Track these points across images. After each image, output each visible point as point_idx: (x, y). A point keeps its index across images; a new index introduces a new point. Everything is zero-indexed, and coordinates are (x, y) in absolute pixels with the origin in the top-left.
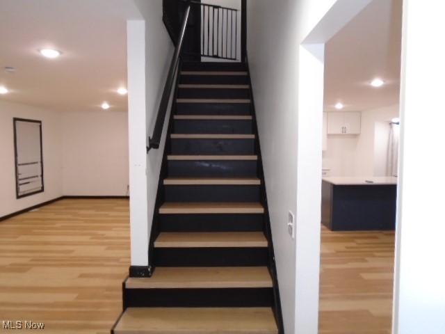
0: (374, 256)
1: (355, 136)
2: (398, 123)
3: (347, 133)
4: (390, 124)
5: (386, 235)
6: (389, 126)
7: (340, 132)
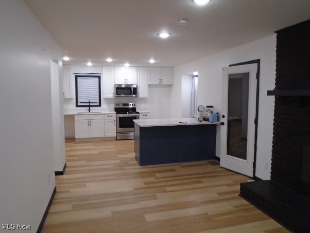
0: (165, 191)
1: (170, 86)
2: (197, 76)
3: (163, 83)
4: (193, 77)
5: (183, 167)
6: (192, 78)
7: (157, 83)
